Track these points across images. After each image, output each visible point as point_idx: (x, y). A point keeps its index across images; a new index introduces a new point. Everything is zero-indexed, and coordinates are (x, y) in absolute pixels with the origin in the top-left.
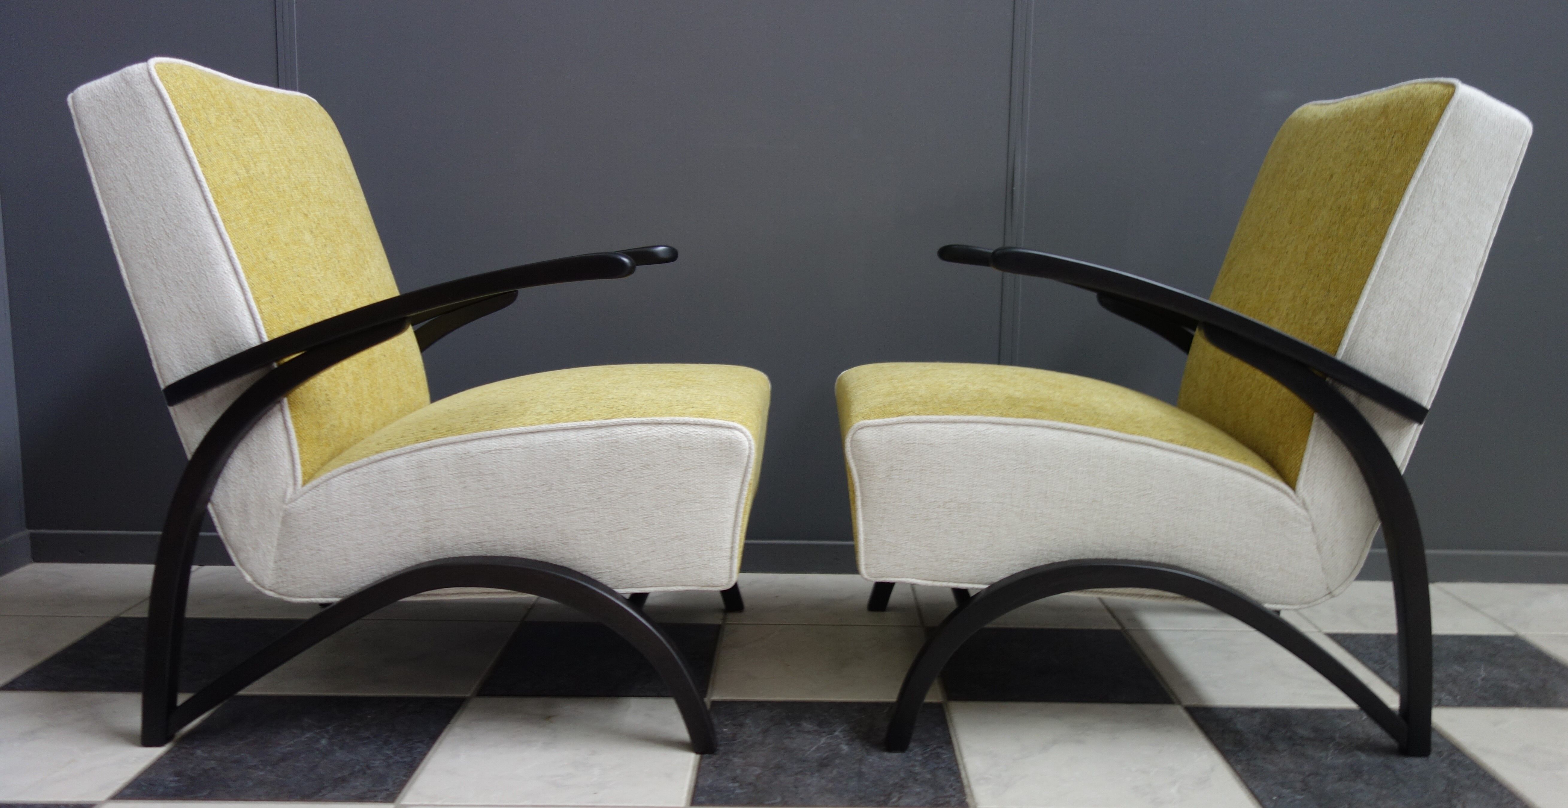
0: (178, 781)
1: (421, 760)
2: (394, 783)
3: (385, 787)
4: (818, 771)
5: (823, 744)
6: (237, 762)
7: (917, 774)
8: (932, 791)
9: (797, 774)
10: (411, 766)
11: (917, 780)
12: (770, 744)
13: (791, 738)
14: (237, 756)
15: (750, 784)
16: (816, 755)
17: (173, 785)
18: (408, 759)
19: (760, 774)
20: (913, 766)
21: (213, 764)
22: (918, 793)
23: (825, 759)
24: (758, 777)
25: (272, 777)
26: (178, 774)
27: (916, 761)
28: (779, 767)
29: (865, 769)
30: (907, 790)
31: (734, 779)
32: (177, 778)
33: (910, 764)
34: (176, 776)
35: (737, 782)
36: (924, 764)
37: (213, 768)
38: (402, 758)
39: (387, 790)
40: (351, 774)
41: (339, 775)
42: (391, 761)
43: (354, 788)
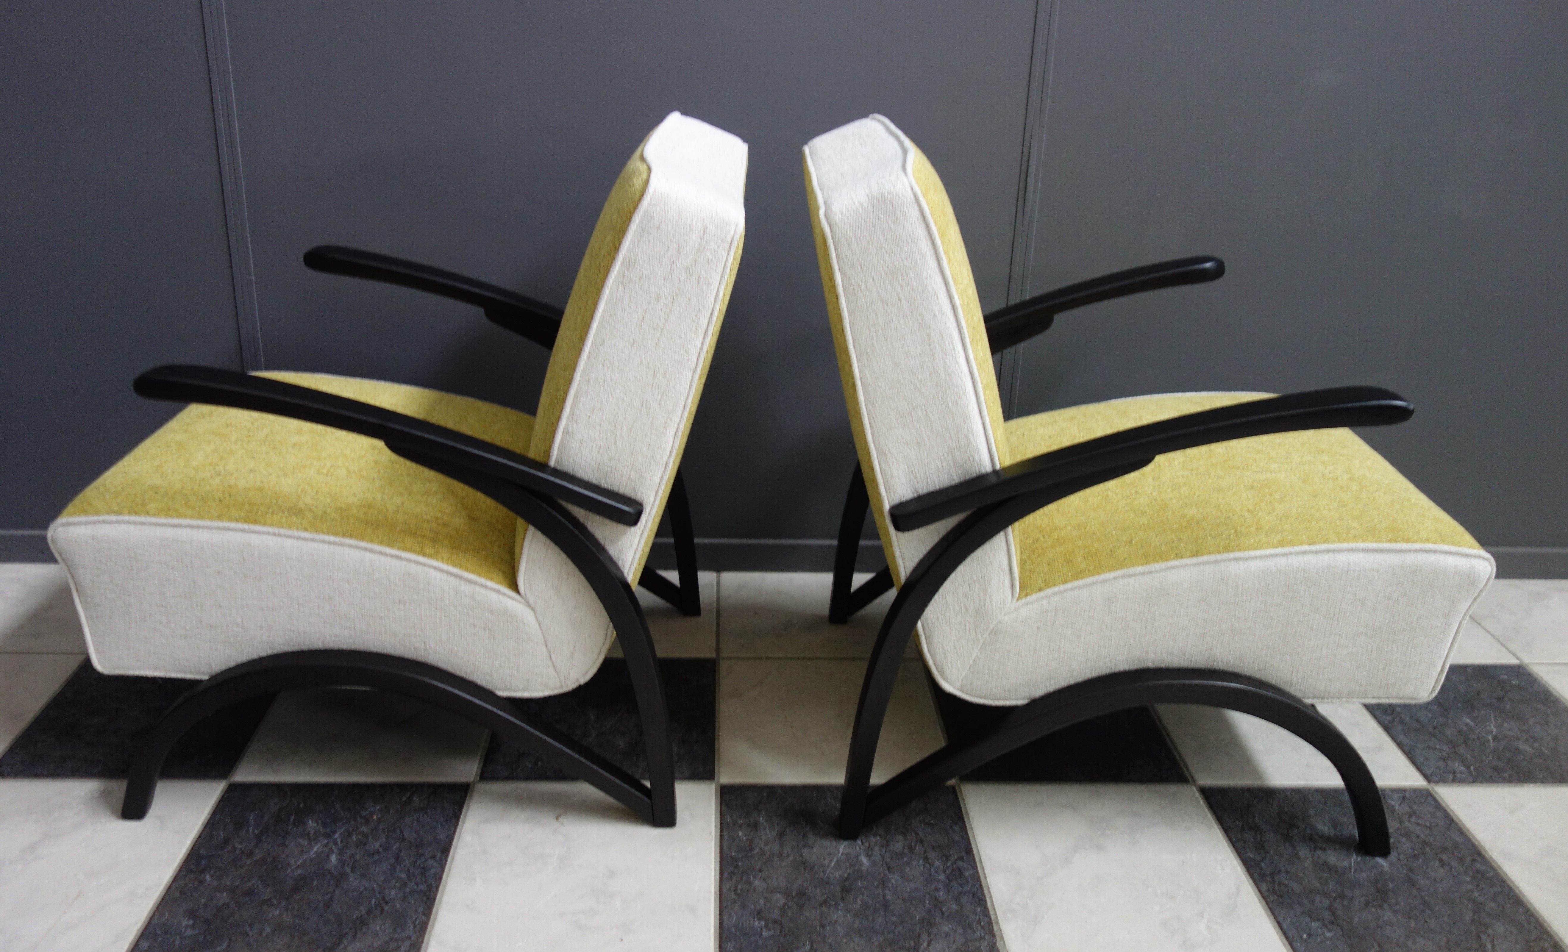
0: (193, 927)
1: (437, 888)
2: (415, 927)
3: (406, 934)
4: (842, 899)
5: (842, 854)
6: (250, 893)
7: (942, 902)
8: (960, 931)
9: (821, 905)
10: (428, 898)
11: (943, 913)
12: (788, 856)
13: (808, 846)
14: (249, 885)
15: (776, 922)
16: (837, 874)
17: (189, 933)
18: (423, 887)
19: (783, 906)
20: (937, 889)
21: (224, 897)
22: (947, 935)
23: (847, 879)
24: (783, 910)
25: (288, 919)
26: (192, 914)
27: (939, 881)
28: (802, 894)
29: (889, 895)
30: (935, 930)
31: (759, 914)
32: (191, 922)
33: (933, 887)
34: (189, 919)
35: (762, 919)
36: (948, 887)
37: (226, 905)
38: (417, 885)
39: (409, 938)
40: (369, 912)
41: (356, 914)
42: (407, 890)
43: (376, 935)
